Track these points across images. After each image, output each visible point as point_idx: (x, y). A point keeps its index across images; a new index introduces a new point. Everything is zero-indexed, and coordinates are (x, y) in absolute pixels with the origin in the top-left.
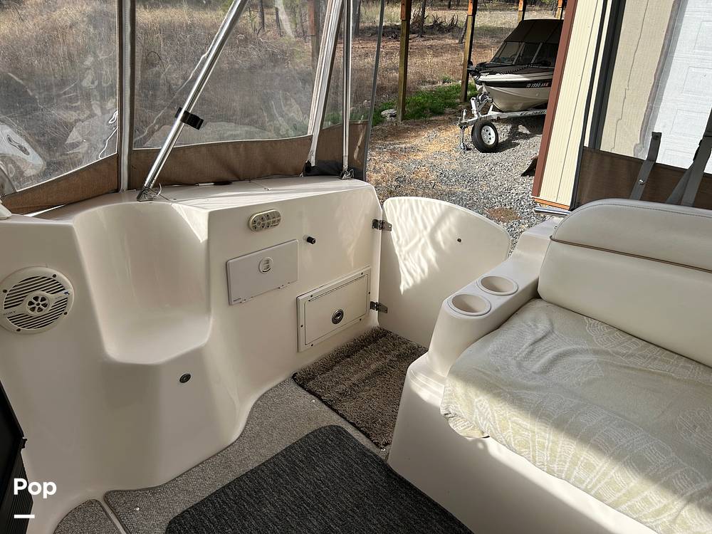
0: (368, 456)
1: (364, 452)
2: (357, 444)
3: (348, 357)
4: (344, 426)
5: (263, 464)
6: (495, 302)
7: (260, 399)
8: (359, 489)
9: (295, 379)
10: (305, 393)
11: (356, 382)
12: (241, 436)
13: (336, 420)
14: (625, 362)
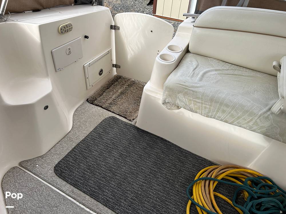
0: (128, 125)
1: (126, 124)
2: (122, 122)
3: (108, 89)
4: (115, 116)
5: (86, 137)
6: (176, 56)
7: (75, 111)
8: (129, 138)
9: (88, 101)
10: (94, 106)
11: (114, 98)
12: (72, 128)
13: (111, 114)
14: (226, 72)
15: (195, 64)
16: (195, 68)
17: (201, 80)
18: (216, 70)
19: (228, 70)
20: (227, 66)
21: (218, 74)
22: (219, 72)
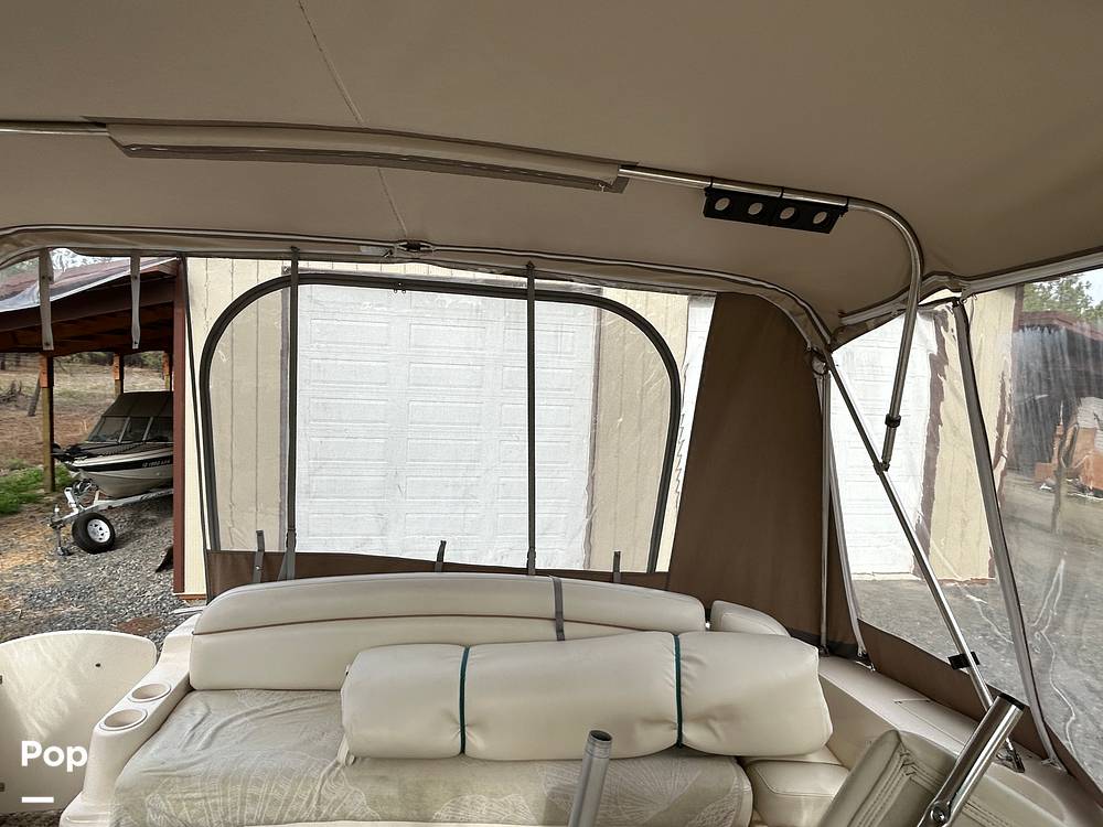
6: (150, 707)
14: (272, 711)
15: (200, 712)
16: (199, 723)
17: (208, 745)
18: (247, 714)
19: (276, 705)
20: (276, 698)
21: (252, 720)
22: (252, 716)
